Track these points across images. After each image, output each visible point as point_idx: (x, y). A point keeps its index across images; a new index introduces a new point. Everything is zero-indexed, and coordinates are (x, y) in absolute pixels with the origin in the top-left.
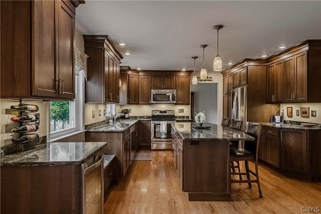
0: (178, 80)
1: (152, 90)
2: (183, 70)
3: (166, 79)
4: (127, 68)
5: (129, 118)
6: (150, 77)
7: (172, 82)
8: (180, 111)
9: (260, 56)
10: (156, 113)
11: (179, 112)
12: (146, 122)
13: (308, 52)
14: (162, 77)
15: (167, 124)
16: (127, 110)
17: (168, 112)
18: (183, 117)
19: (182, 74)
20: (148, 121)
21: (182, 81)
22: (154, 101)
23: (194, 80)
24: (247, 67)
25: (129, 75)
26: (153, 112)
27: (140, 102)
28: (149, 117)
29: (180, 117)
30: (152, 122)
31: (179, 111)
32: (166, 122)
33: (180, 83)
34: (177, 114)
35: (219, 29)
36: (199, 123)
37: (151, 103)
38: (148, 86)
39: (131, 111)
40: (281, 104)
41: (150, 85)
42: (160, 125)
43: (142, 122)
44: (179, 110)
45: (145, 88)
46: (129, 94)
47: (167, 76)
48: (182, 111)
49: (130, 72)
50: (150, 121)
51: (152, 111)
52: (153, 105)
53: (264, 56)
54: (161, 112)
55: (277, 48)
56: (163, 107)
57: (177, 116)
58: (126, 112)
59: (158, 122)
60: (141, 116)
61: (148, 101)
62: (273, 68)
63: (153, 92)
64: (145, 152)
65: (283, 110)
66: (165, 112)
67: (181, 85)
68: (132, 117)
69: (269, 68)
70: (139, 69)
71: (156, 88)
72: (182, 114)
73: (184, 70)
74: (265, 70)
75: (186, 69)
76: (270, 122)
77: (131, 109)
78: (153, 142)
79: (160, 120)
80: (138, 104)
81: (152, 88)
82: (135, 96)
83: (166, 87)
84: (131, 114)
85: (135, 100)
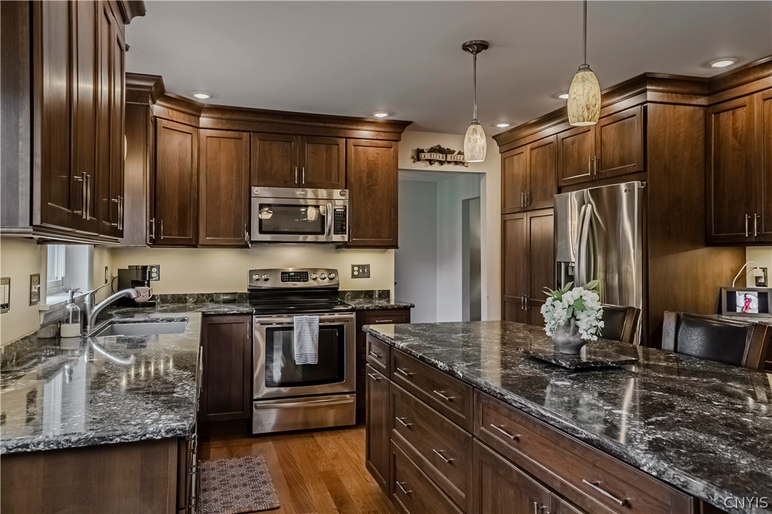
0: (356, 152)
1: (256, 190)
2: (376, 116)
3: (309, 148)
4: (151, 84)
5: (150, 305)
6: (245, 135)
7: (335, 162)
8: (356, 273)
9: (707, 65)
10: (266, 280)
11: (353, 276)
12: (234, 318)
14: (294, 137)
15: (321, 327)
16: (145, 268)
17: (314, 276)
18: (369, 295)
19: (365, 133)
20: (241, 314)
21: (371, 158)
22: (261, 232)
24: (645, 108)
25: (156, 121)
26: (255, 277)
27: (203, 238)
28: (235, 299)
29: (357, 294)
30: (256, 319)
31: (353, 271)
32: (317, 318)
33: (364, 167)
34: (348, 283)
37: (252, 242)
38: (239, 171)
39: (158, 273)
40: (747, 248)
41: (244, 167)
42: (292, 329)
43: (217, 319)
44: (353, 266)
45: (224, 179)
46: (158, 203)
47: (313, 138)
48: (364, 271)
49: (158, 109)
50: (251, 314)
51: (252, 272)
52: (253, 250)
54: (286, 276)
56: (292, 257)
57: (346, 292)
58: (142, 276)
59: (285, 319)
60: (203, 295)
61: (238, 233)
63: (261, 193)
65: (764, 270)
66: (302, 276)
67: (364, 175)
68: (164, 299)
69: (717, 113)
70: (201, 97)
71: (269, 180)
72: (362, 284)
73: (381, 116)
75: (390, 114)
77: (158, 267)
79: (291, 312)
80: (195, 246)
81: (255, 181)
82: (183, 210)
83: (310, 180)
84: (159, 287)
85: (182, 229)
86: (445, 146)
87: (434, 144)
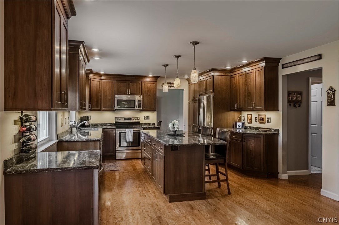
0: (144, 85)
1: (116, 96)
2: (149, 75)
3: (131, 84)
4: (90, 71)
5: (89, 126)
6: (114, 81)
7: (138, 88)
8: (145, 118)
9: (225, 67)
10: (120, 120)
11: (145, 119)
12: (111, 129)
13: (265, 67)
14: (127, 81)
15: (133, 132)
16: (87, 116)
17: (133, 119)
18: (149, 124)
19: (147, 80)
20: (113, 128)
21: (149, 86)
22: (118, 107)
23: (165, 87)
24: (213, 76)
25: (90, 79)
26: (117, 119)
27: (102, 109)
28: (111, 125)
29: (145, 124)
30: (116, 130)
31: (145, 117)
32: (132, 130)
33: (147, 89)
34: (143, 121)
35: (195, 45)
36: (173, 130)
37: (116, 110)
38: (112, 91)
39: (91, 118)
40: (242, 112)
41: (113, 90)
42: (126, 132)
43: (106, 130)
44: (145, 116)
45: (108, 93)
46: (91, 100)
47: (132, 81)
48: (147, 117)
49: (91, 76)
50: (115, 128)
51: (116, 118)
52: (116, 112)
53: (229, 68)
54: (125, 119)
55: (240, 62)
56: (127, 114)
57: (142, 123)
58: (87, 118)
59: (124, 130)
60: (103, 124)
61: (112, 107)
62: (235, 78)
63: (118, 97)
64: (110, 163)
65: (244, 117)
66: (130, 119)
67: (147, 91)
68: (92, 125)
69: (232, 78)
70: (102, 73)
71: (120, 93)
72: (147, 121)
73: (151, 75)
74: (229, 80)
75: (153, 75)
76: (233, 128)
77: (91, 116)
78: (117, 151)
79: (126, 128)
80: (101, 111)
81: (116, 93)
82: (97, 102)
83: (131, 93)
84: (91, 122)
85: (97, 106)
86: (171, 82)
87: (168, 81)
